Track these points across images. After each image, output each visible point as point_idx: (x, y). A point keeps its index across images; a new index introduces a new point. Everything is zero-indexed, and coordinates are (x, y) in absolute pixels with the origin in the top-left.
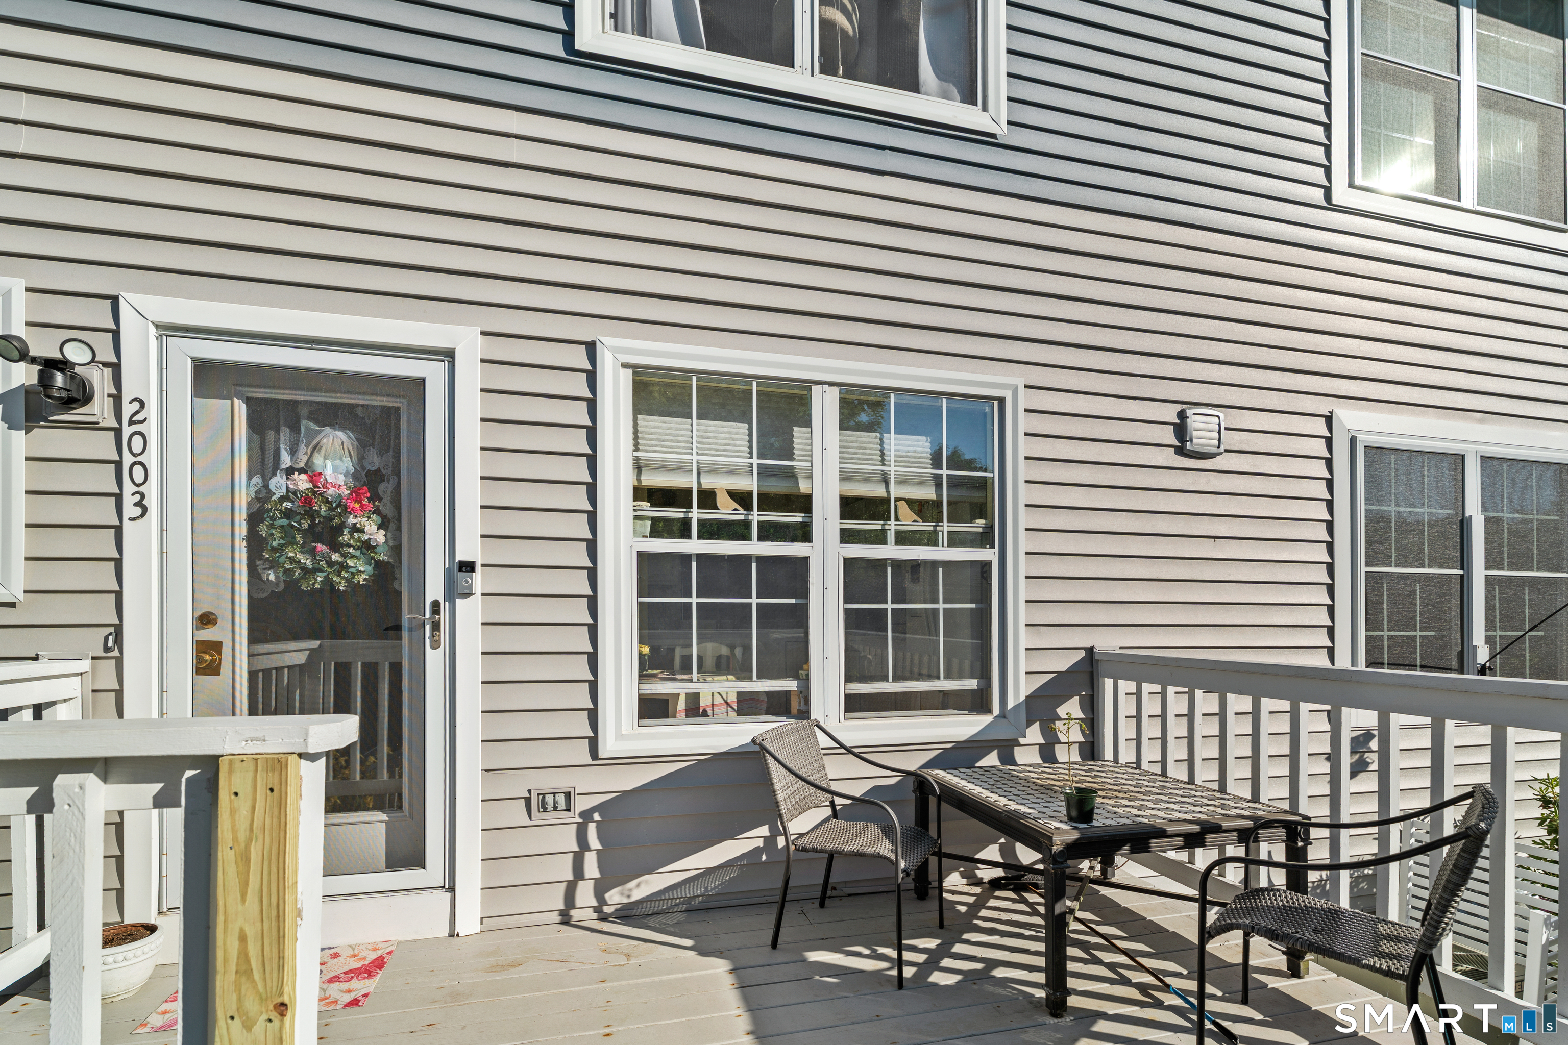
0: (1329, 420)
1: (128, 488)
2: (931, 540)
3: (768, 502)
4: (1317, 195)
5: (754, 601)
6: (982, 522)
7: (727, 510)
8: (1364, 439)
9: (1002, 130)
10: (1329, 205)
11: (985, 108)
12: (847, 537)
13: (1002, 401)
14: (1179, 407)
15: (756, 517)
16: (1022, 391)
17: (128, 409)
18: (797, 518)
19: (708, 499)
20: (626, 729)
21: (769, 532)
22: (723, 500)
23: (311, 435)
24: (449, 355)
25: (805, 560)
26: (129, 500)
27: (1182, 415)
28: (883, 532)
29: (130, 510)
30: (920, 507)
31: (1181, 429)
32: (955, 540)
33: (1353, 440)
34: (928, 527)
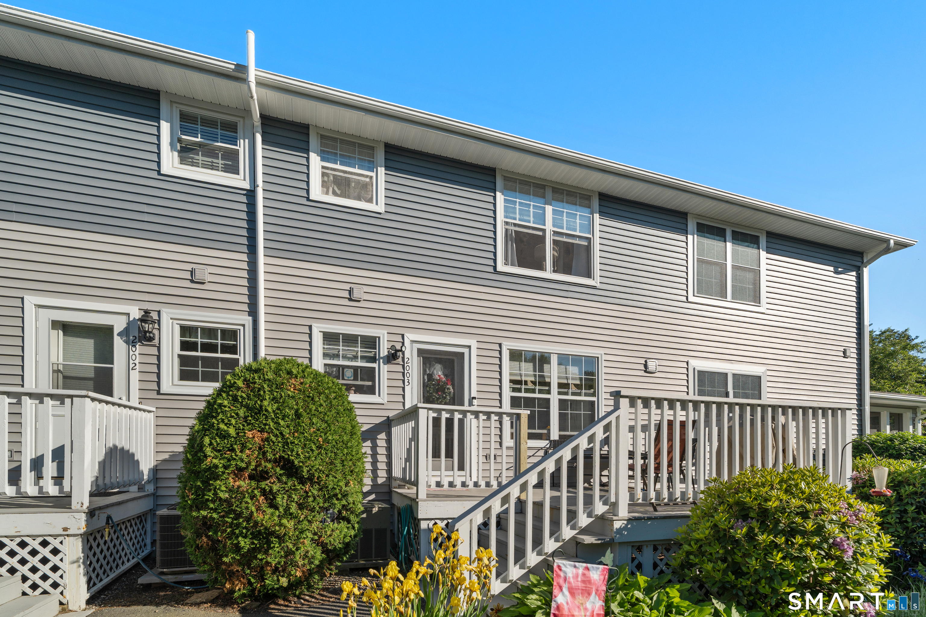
0: (687, 363)
1: (406, 378)
2: (579, 394)
3: (541, 384)
4: (684, 299)
5: (537, 409)
6: (593, 390)
7: (530, 386)
8: (697, 369)
9: (598, 285)
10: (688, 302)
11: (594, 280)
12: (559, 393)
13: (598, 358)
14: (645, 359)
15: (537, 388)
16: (603, 355)
17: (406, 360)
18: (547, 388)
19: (526, 383)
20: (508, 440)
21: (540, 392)
22: (529, 383)
23: (434, 365)
24: (469, 347)
25: (549, 399)
26: (406, 381)
27: (646, 361)
28: (568, 392)
29: (406, 383)
30: (576, 385)
31: (646, 366)
32: (586, 395)
33: (694, 369)
34: (579, 391)
